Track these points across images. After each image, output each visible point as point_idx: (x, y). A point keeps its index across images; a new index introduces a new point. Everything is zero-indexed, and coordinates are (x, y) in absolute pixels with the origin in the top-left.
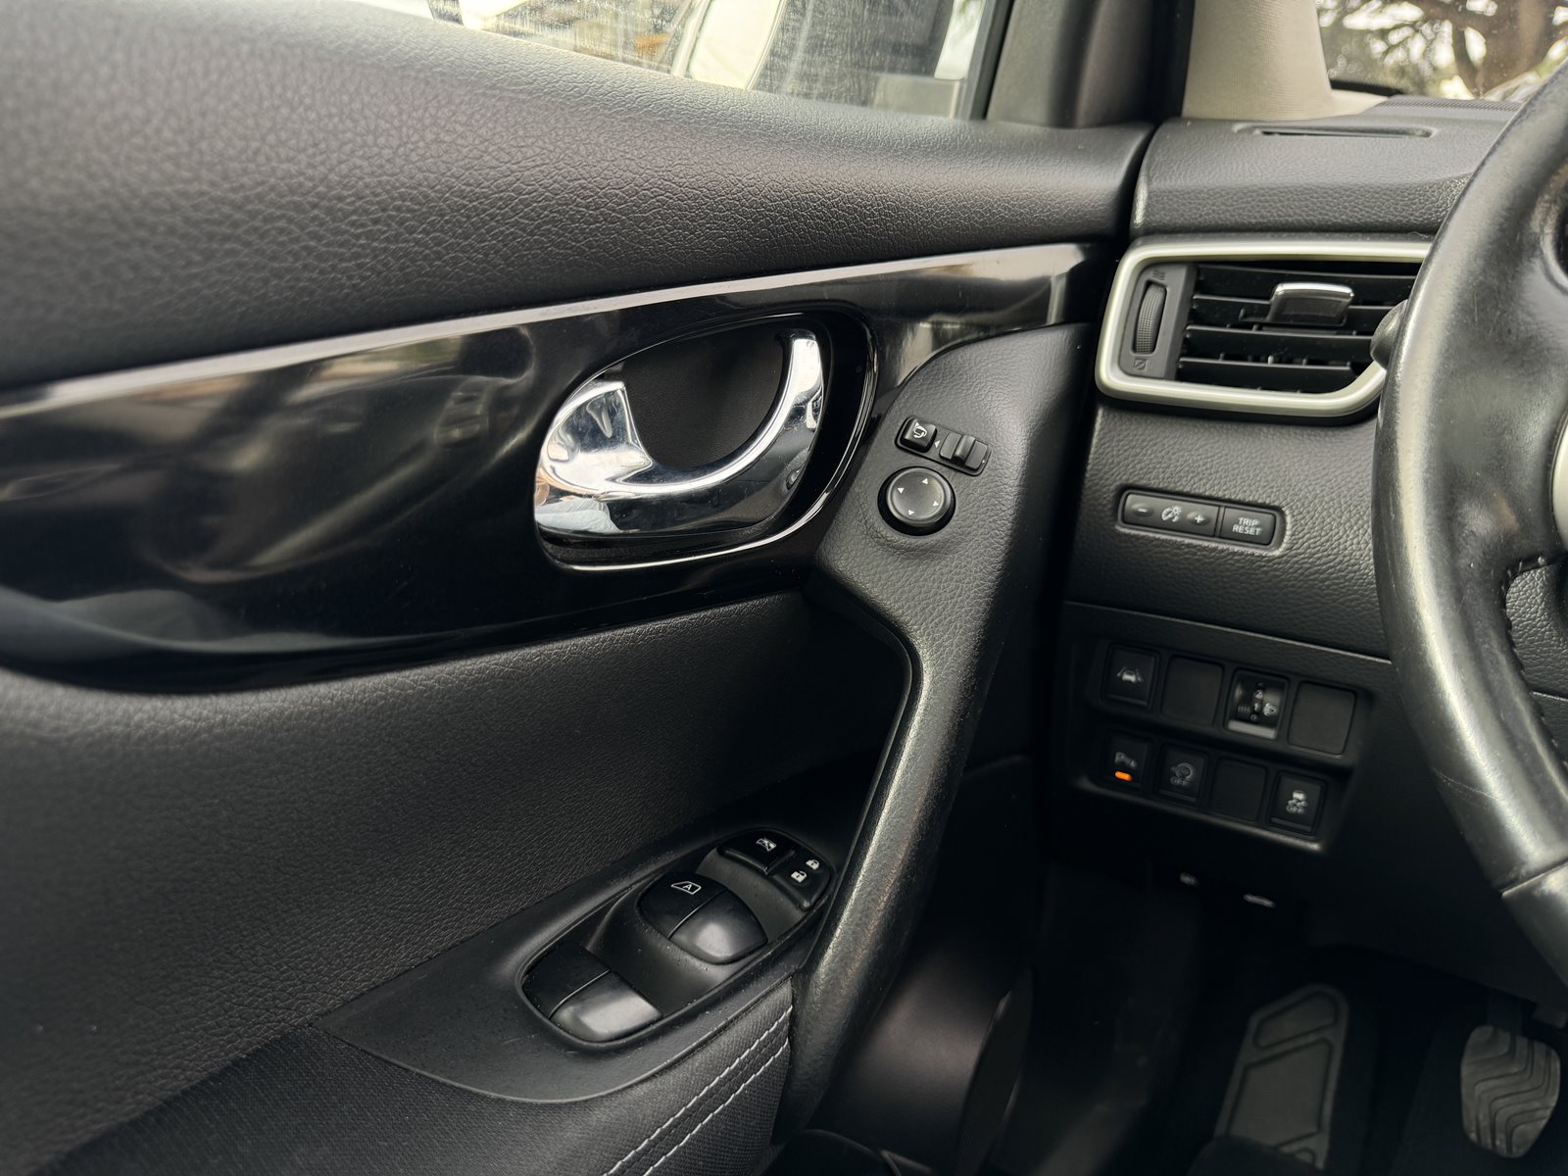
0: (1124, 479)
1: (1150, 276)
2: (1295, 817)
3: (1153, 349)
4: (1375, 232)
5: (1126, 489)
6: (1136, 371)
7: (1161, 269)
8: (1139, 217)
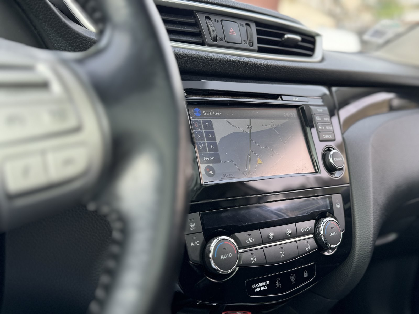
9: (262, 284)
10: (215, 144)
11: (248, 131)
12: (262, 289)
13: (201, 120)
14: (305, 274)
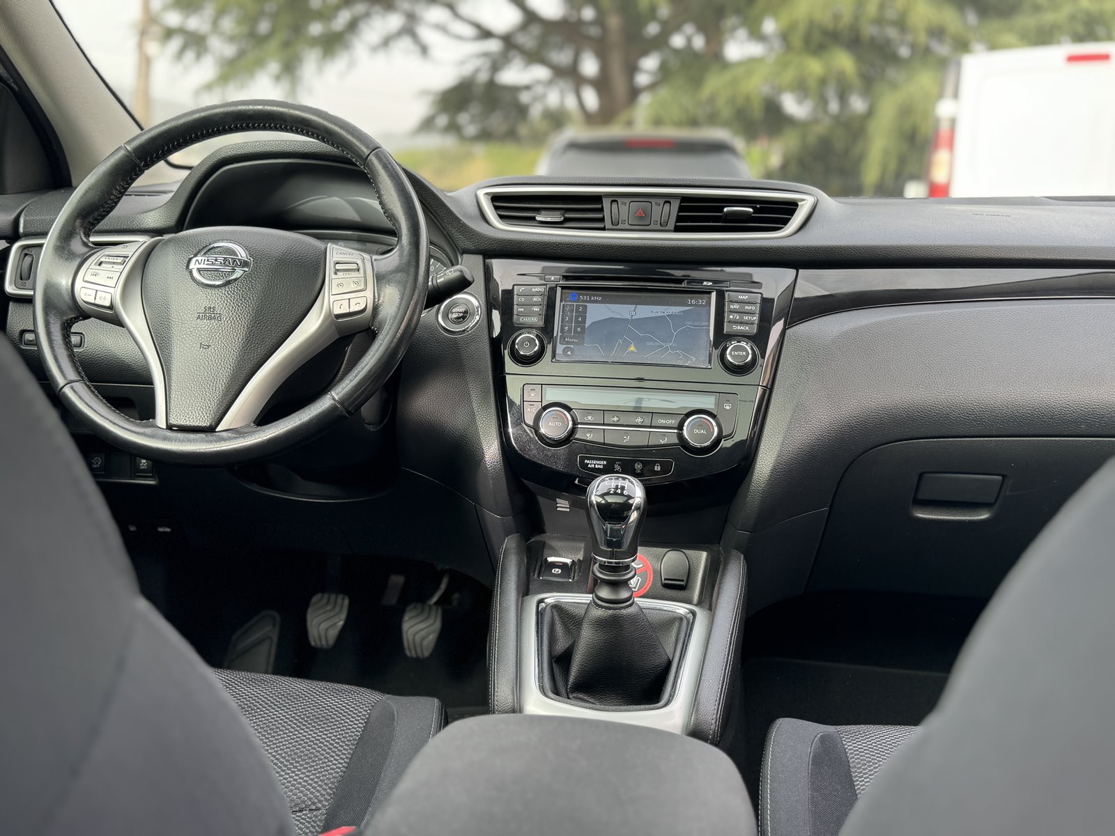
0: (22, 328)
1: (26, 251)
2: (144, 471)
3: (29, 278)
4: (104, 232)
5: (23, 332)
6: (22, 287)
7: (30, 249)
8: (21, 230)
9: (598, 462)
10: (583, 328)
11: (629, 317)
12: (597, 466)
13: (575, 304)
14: (656, 467)
